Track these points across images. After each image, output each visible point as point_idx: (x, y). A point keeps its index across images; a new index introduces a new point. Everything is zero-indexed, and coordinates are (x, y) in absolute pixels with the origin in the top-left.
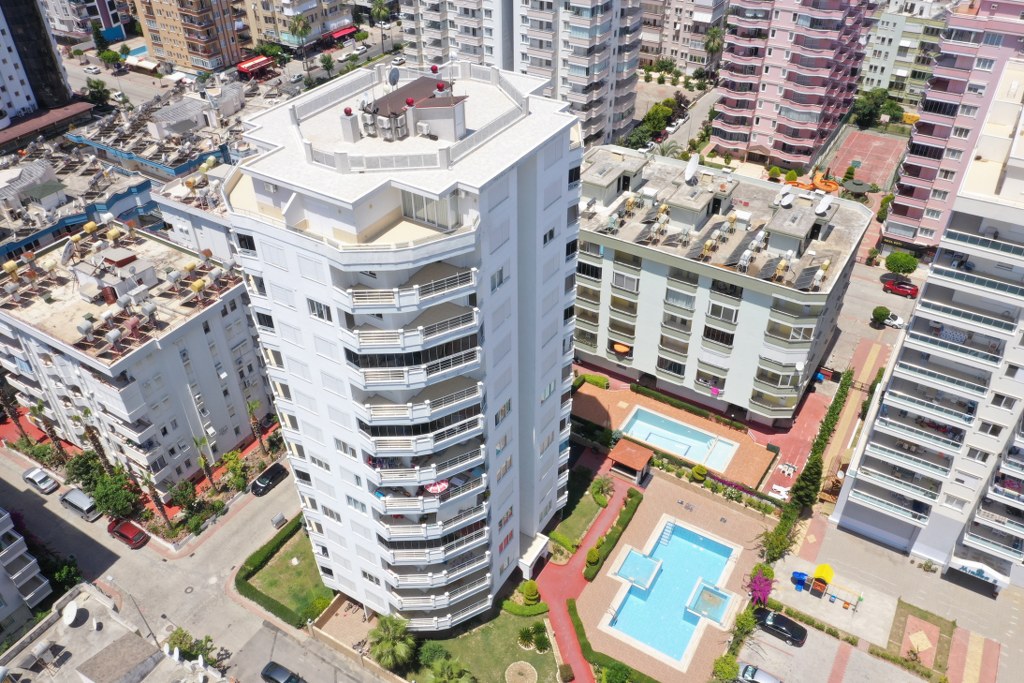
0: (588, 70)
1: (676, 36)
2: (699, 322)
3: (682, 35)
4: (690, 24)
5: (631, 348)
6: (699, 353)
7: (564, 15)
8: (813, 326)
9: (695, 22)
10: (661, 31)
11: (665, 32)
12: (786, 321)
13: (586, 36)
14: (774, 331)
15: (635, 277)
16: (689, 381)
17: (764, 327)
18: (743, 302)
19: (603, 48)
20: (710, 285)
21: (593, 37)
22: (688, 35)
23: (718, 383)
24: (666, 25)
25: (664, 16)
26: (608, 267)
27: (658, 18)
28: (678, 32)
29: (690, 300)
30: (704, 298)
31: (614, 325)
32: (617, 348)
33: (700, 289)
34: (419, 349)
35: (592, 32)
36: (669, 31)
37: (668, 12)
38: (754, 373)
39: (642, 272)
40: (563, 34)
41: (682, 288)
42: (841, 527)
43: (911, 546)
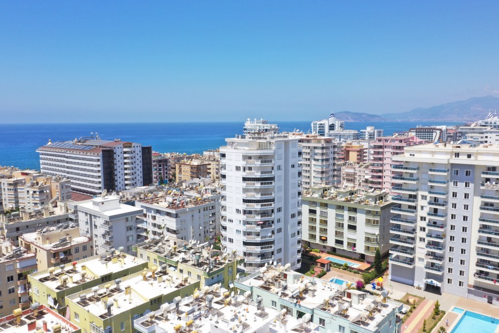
0: (321, 178)
1: (360, 185)
2: (346, 223)
3: (362, 184)
4: (364, 180)
5: (327, 238)
6: (347, 235)
7: (313, 162)
8: (379, 219)
9: (366, 179)
10: (354, 183)
11: (356, 183)
12: (371, 218)
13: (320, 167)
14: (368, 222)
15: (326, 211)
16: (345, 247)
17: (364, 221)
18: (358, 214)
19: (326, 172)
20: (347, 210)
21: (322, 168)
22: (364, 184)
23: (354, 245)
24: (356, 181)
25: (355, 178)
26: (318, 209)
27: (353, 178)
28: (360, 183)
29: (342, 216)
30: (346, 214)
31: (321, 230)
32: (323, 238)
33: (345, 212)
34: (259, 177)
35: (322, 166)
36: (357, 183)
37: (356, 176)
38: (364, 239)
39: (328, 209)
40: (313, 168)
41: (340, 212)
42: (391, 280)
43: (413, 282)
